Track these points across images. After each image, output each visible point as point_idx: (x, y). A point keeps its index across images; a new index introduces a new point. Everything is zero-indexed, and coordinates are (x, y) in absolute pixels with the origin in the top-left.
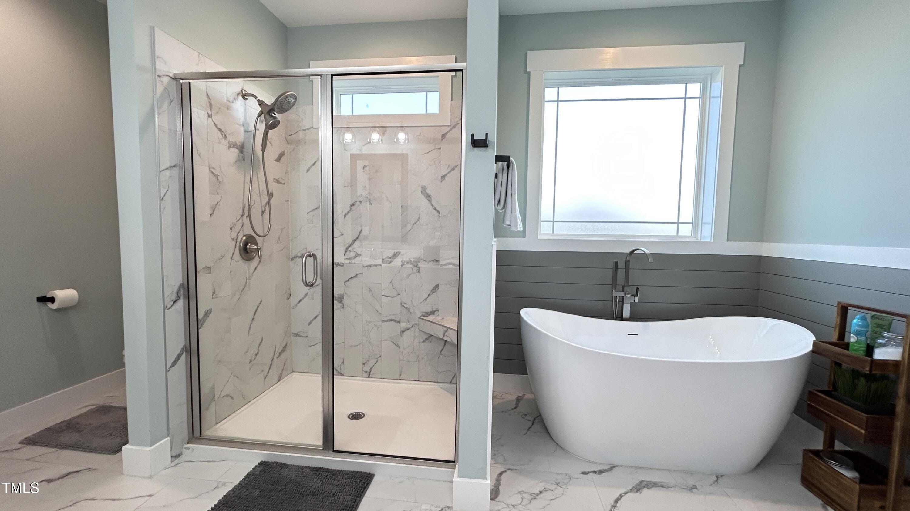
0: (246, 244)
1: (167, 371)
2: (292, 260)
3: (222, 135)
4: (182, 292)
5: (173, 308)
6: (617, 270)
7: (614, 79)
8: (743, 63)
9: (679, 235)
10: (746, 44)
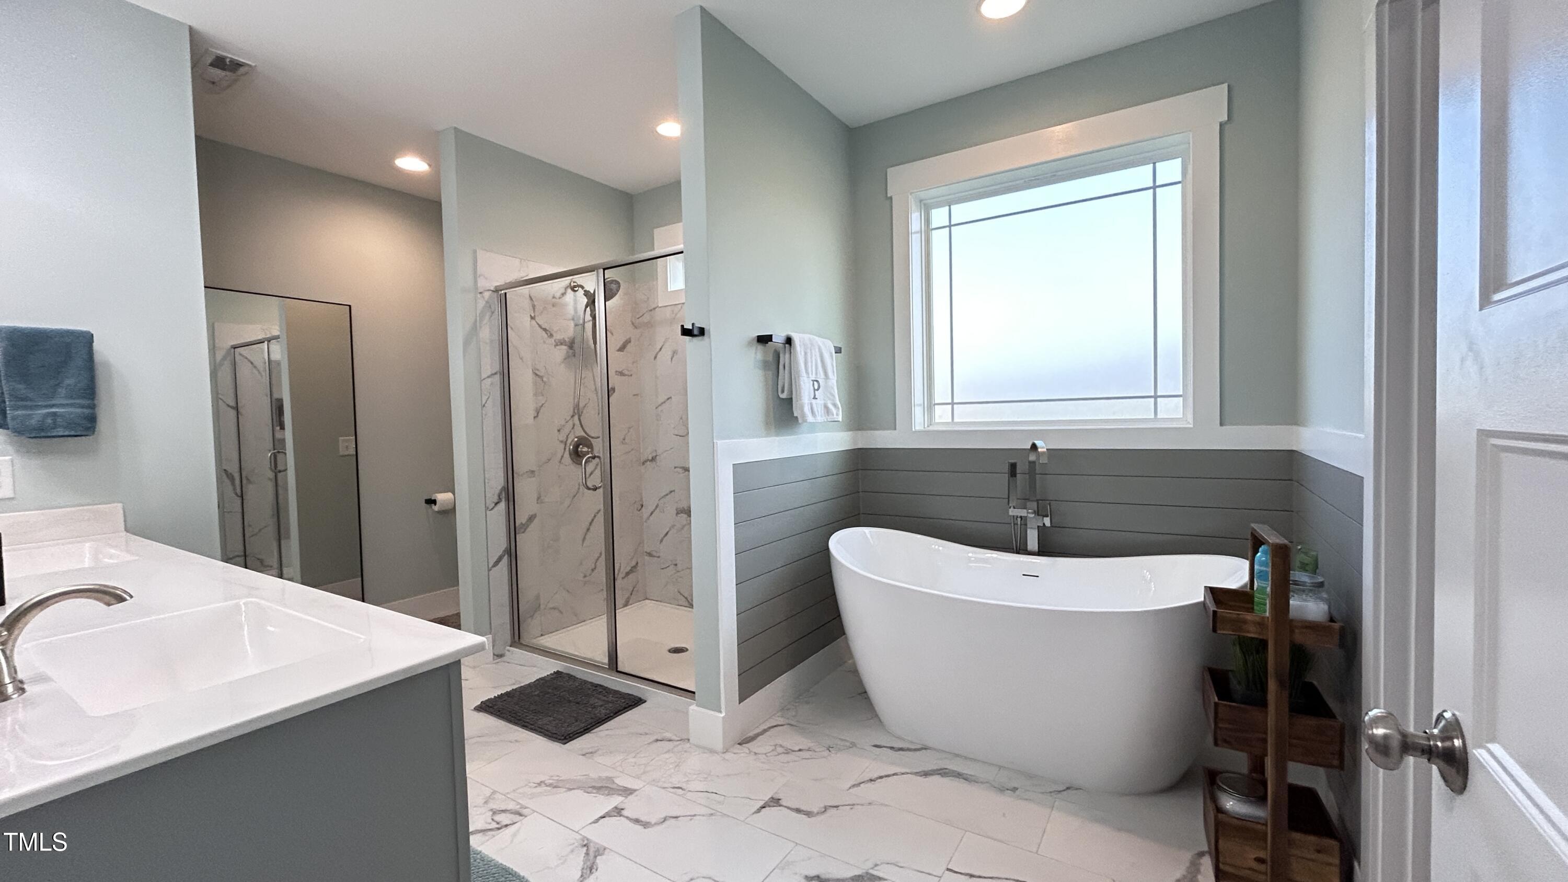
0: (577, 446)
1: (489, 570)
2: (643, 464)
3: (547, 334)
4: (504, 495)
5: (496, 509)
6: (1015, 476)
7: (1026, 180)
8: (1226, 119)
9: (1158, 417)
10: (1229, 86)
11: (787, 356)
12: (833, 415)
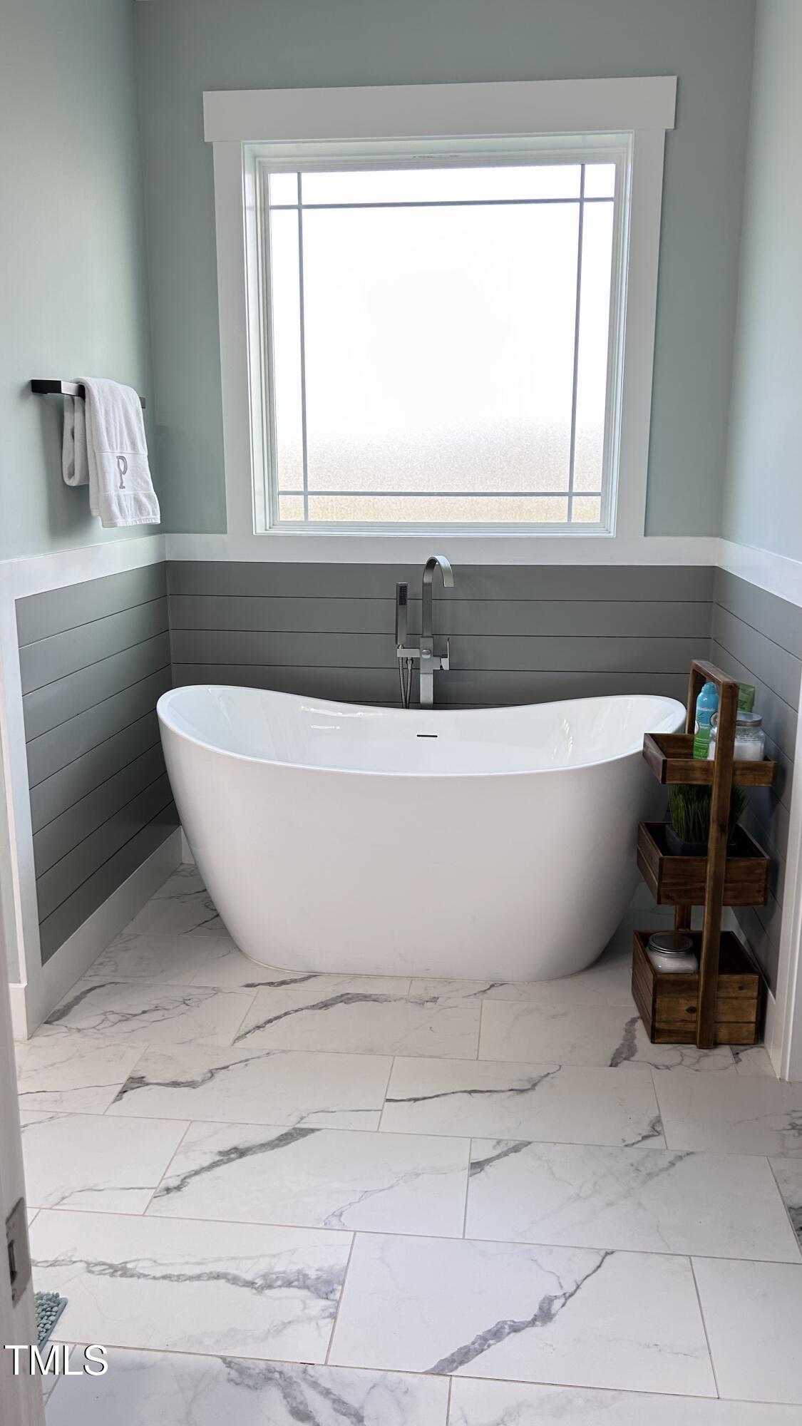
6: (405, 603)
7: (417, 155)
8: (673, 127)
9: (573, 521)
10: (678, 80)
11: (78, 415)
12: (149, 514)
